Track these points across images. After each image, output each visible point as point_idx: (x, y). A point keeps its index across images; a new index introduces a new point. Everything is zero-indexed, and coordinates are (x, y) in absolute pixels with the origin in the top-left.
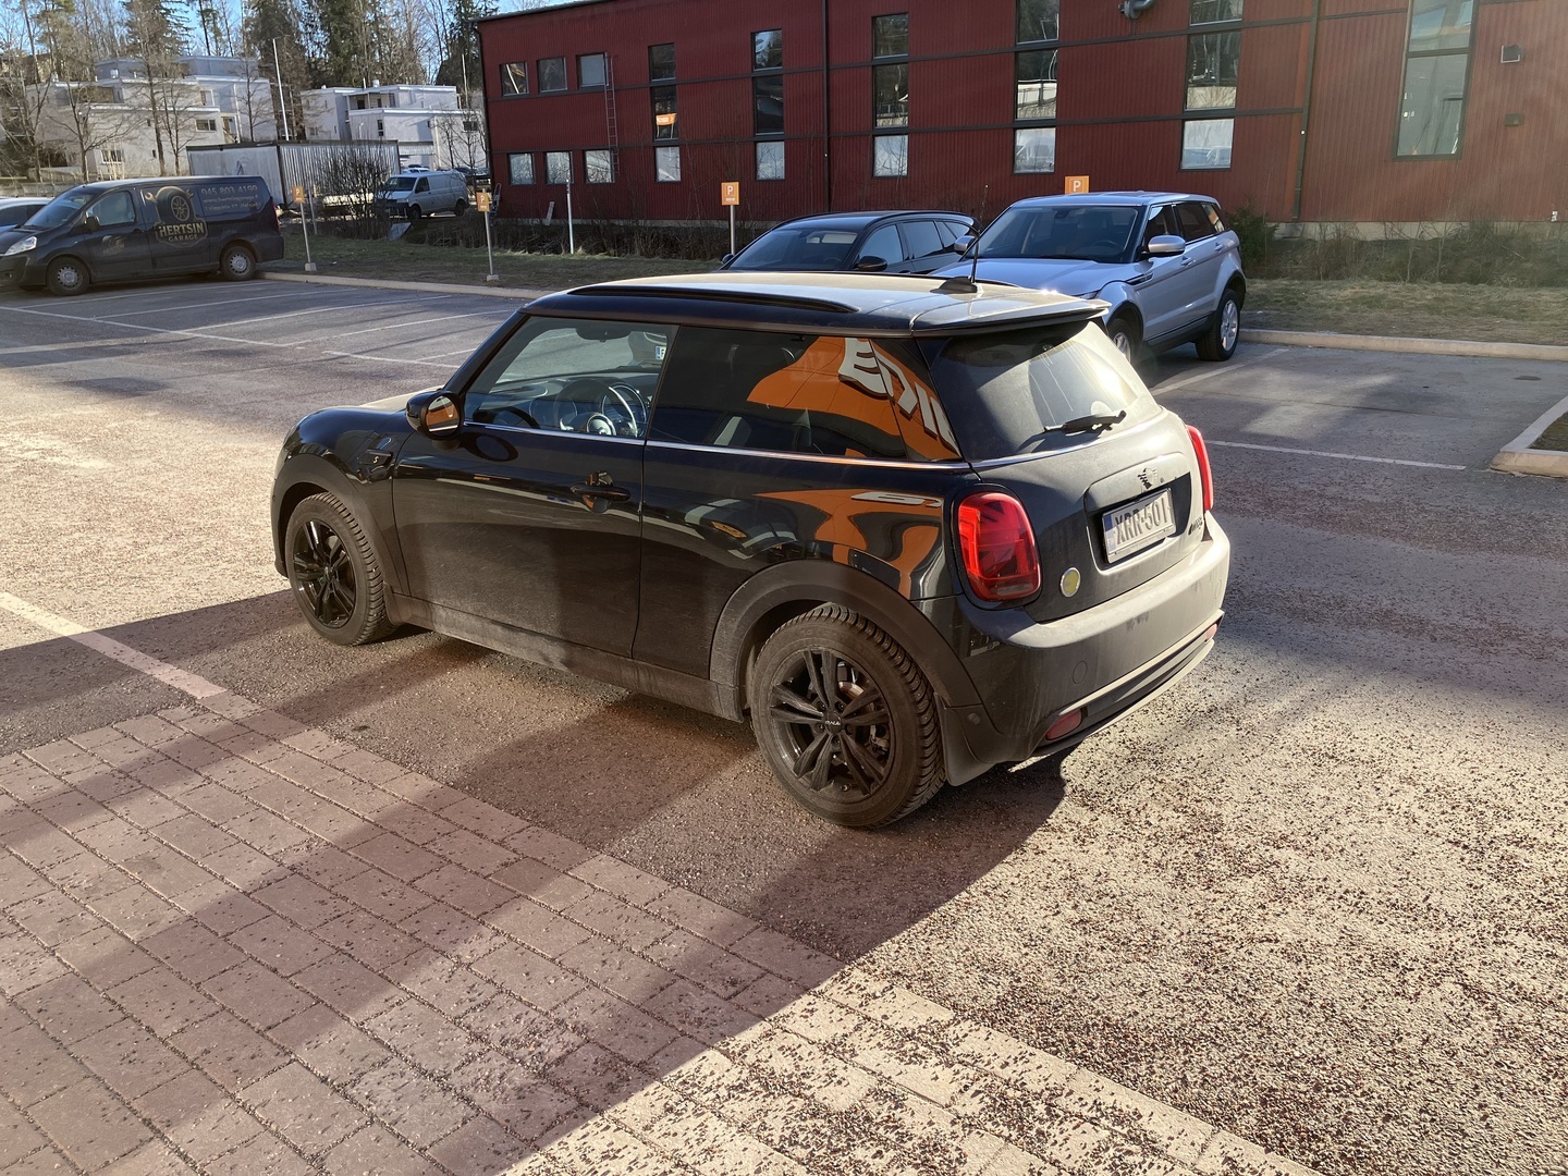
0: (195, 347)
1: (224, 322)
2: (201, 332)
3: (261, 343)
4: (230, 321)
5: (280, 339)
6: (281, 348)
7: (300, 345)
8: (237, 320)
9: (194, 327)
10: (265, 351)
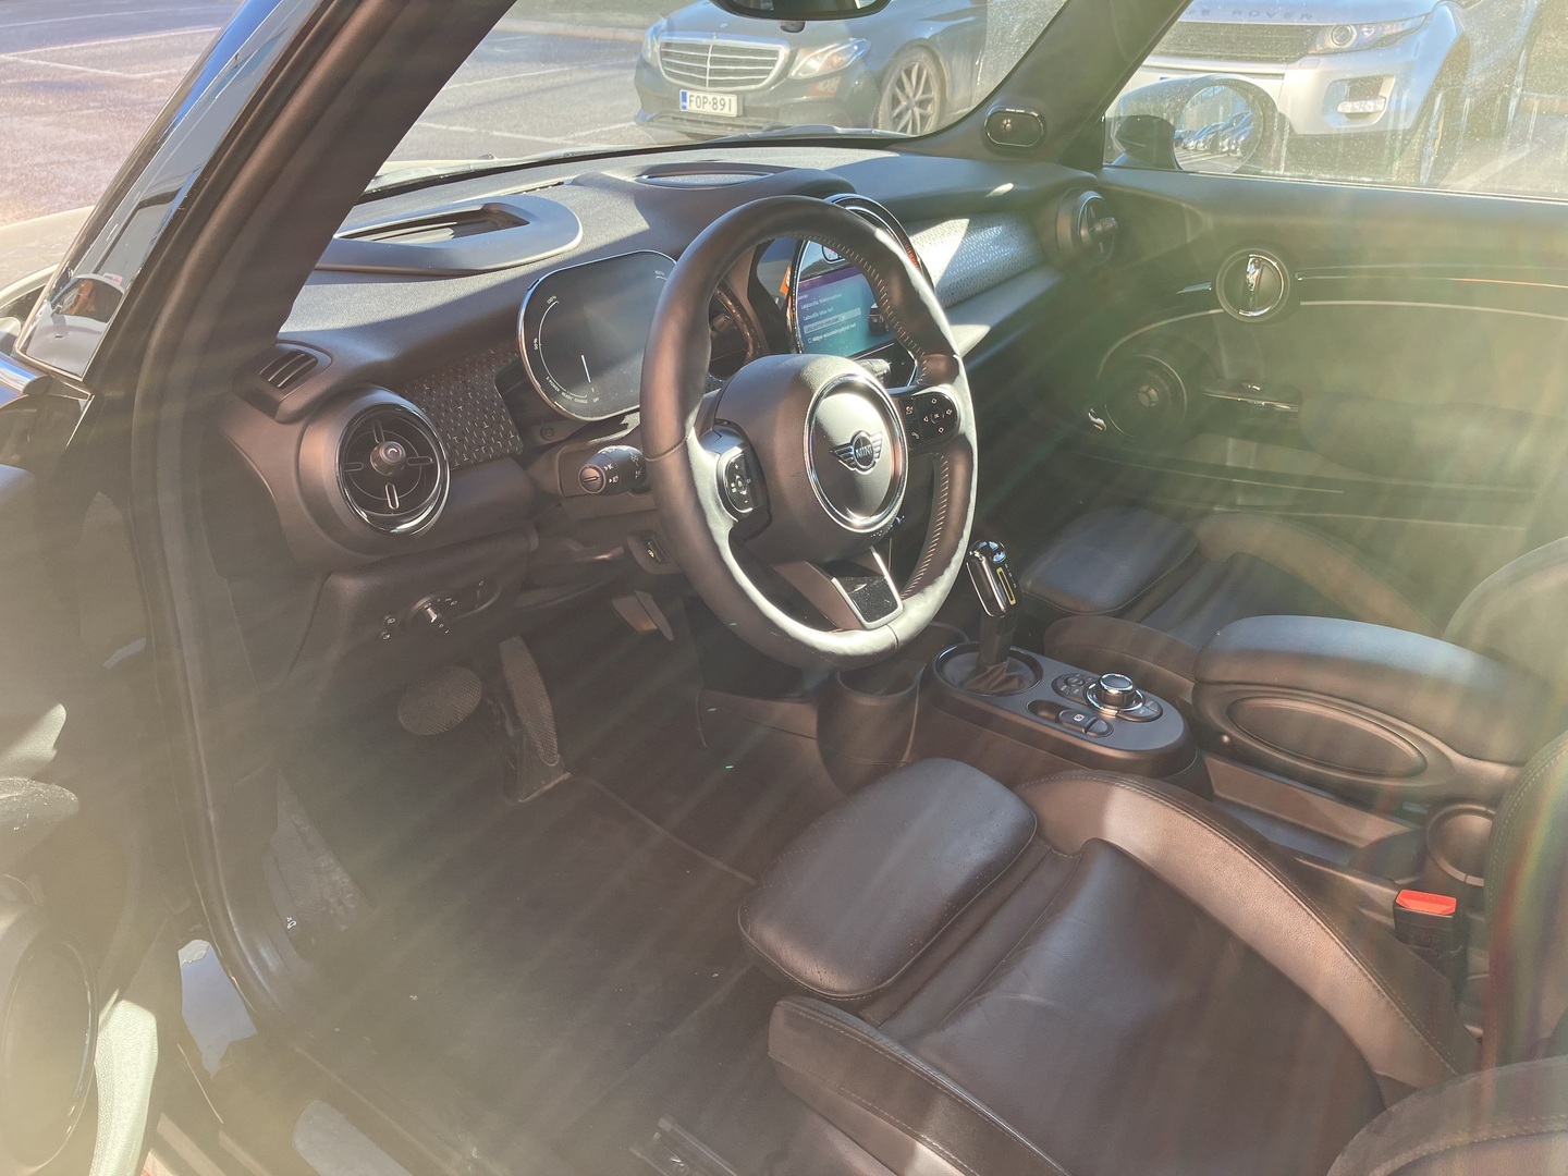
0: (14, 77)
1: (66, 42)
2: (33, 57)
3: (107, 72)
4: (75, 42)
5: (137, 68)
6: (133, 81)
7: (160, 77)
8: (83, 41)
9: (23, 49)
10: (108, 84)
